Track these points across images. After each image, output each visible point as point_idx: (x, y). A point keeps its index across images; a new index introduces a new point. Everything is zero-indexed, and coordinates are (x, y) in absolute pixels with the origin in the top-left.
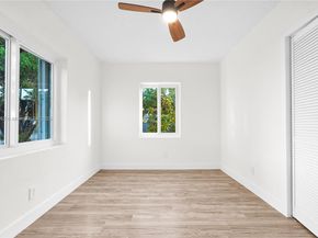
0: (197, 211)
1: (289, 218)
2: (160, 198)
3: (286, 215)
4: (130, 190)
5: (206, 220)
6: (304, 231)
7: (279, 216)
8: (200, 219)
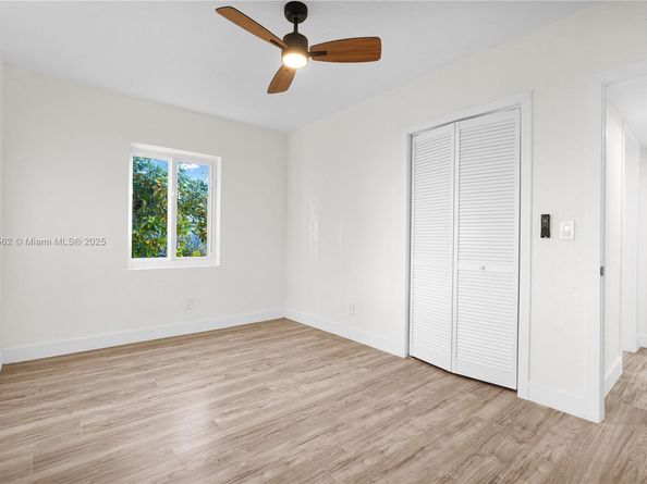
0: (308, 381)
1: (407, 358)
2: (229, 382)
3: (403, 356)
4: (154, 385)
5: (331, 387)
6: (424, 367)
7: (397, 359)
8: (322, 390)
